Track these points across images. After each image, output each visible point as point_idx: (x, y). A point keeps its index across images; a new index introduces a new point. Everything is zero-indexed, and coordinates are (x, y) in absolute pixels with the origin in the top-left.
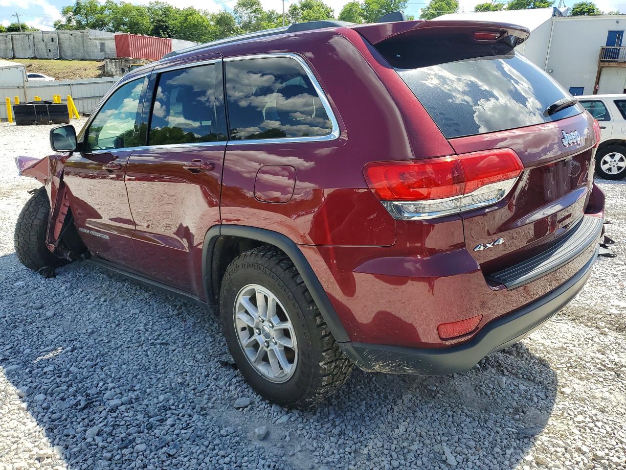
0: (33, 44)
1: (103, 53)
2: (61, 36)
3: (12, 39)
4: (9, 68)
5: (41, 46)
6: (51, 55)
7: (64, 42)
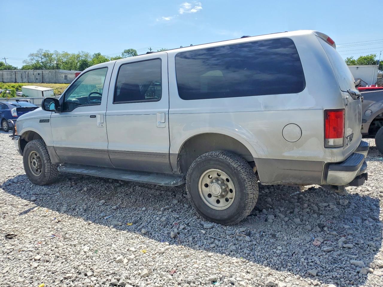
0: (27, 75)
1: (66, 80)
2: (44, 72)
3: (15, 73)
4: (48, 90)
5: (32, 77)
6: (38, 81)
7: (45, 75)
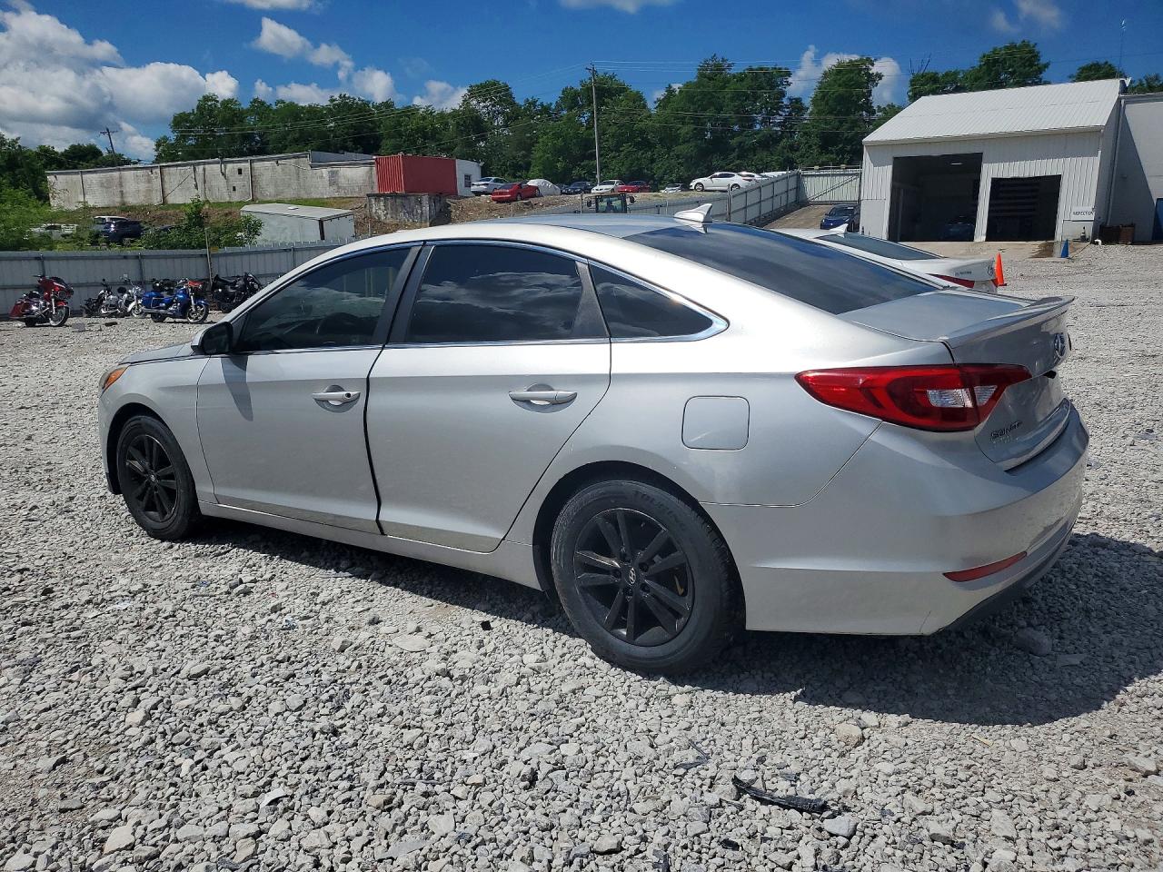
0: (202, 177)
1: (335, 187)
2: (258, 164)
3: (161, 176)
5: (219, 182)
6: (237, 194)
7: (261, 175)
